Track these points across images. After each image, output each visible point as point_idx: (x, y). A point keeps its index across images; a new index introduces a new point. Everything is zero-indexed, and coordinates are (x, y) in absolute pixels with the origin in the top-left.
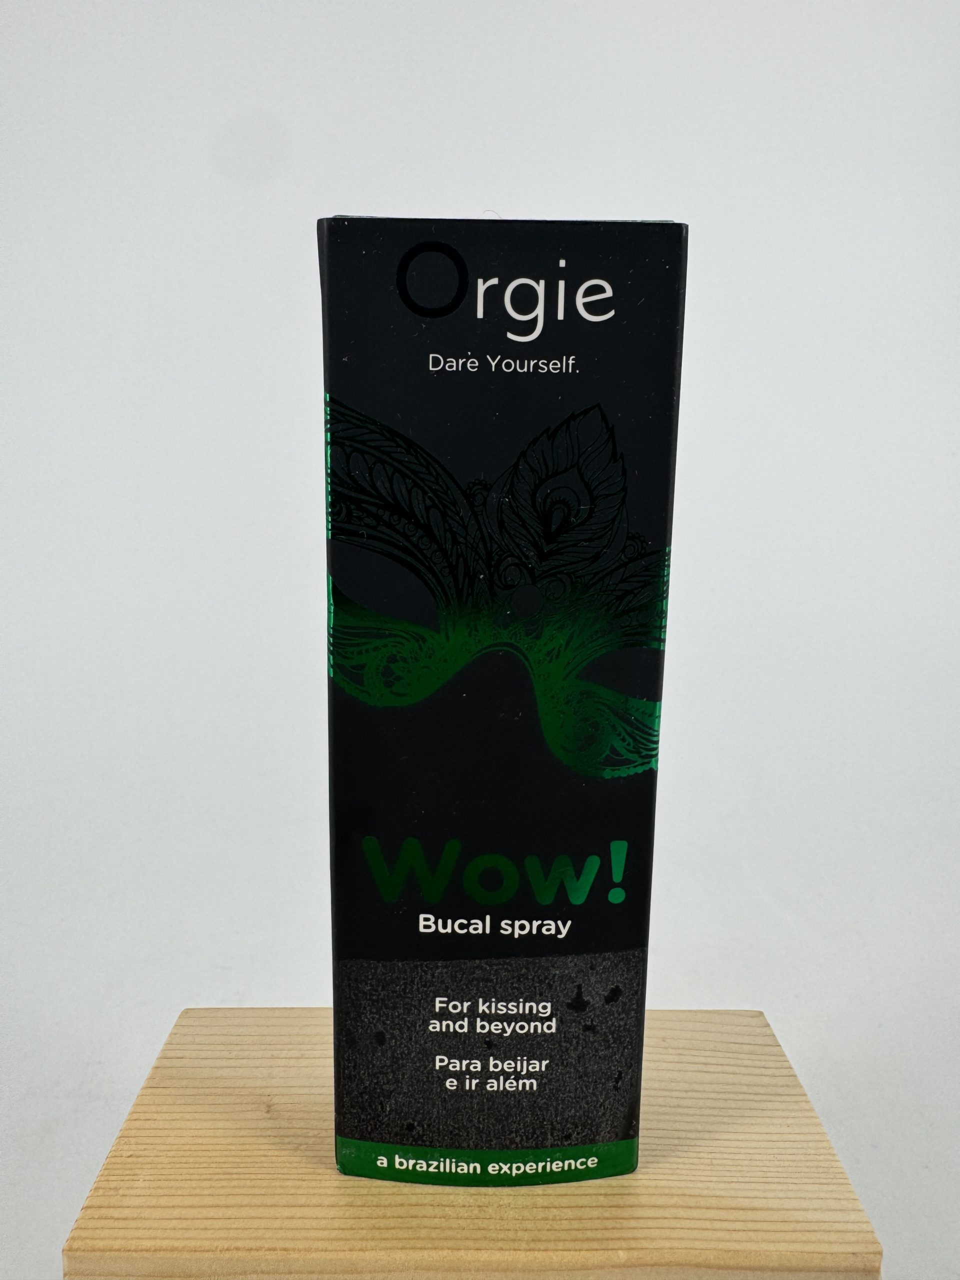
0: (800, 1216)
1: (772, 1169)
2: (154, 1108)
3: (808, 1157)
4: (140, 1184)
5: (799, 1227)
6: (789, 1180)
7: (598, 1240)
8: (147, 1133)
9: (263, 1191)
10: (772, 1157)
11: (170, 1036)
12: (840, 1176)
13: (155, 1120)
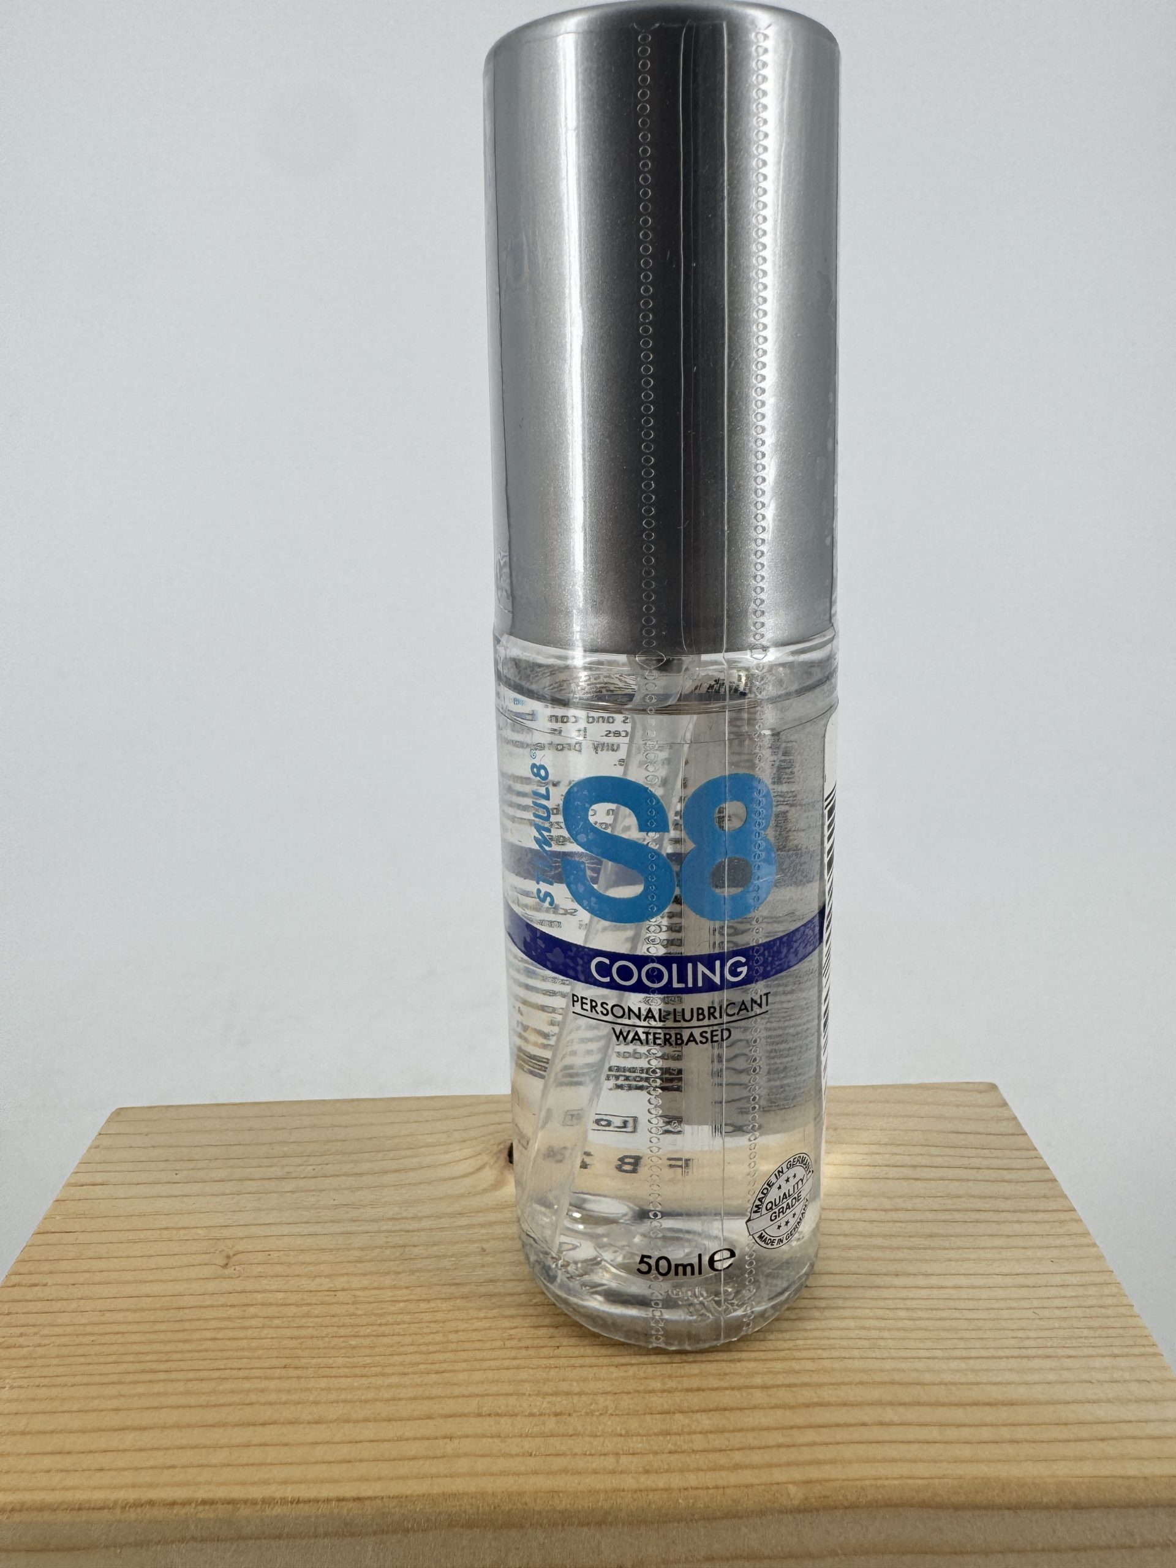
0: (1085, 1413)
1: (1032, 1334)
2: (46, 1267)
3: (1088, 1313)
4: (7, 1394)
5: (1084, 1432)
6: (1060, 1352)
7: (752, 1467)
8: (29, 1307)
9: (202, 1400)
10: (1029, 1314)
11: (87, 1151)
12: (1145, 1342)
13: (45, 1285)
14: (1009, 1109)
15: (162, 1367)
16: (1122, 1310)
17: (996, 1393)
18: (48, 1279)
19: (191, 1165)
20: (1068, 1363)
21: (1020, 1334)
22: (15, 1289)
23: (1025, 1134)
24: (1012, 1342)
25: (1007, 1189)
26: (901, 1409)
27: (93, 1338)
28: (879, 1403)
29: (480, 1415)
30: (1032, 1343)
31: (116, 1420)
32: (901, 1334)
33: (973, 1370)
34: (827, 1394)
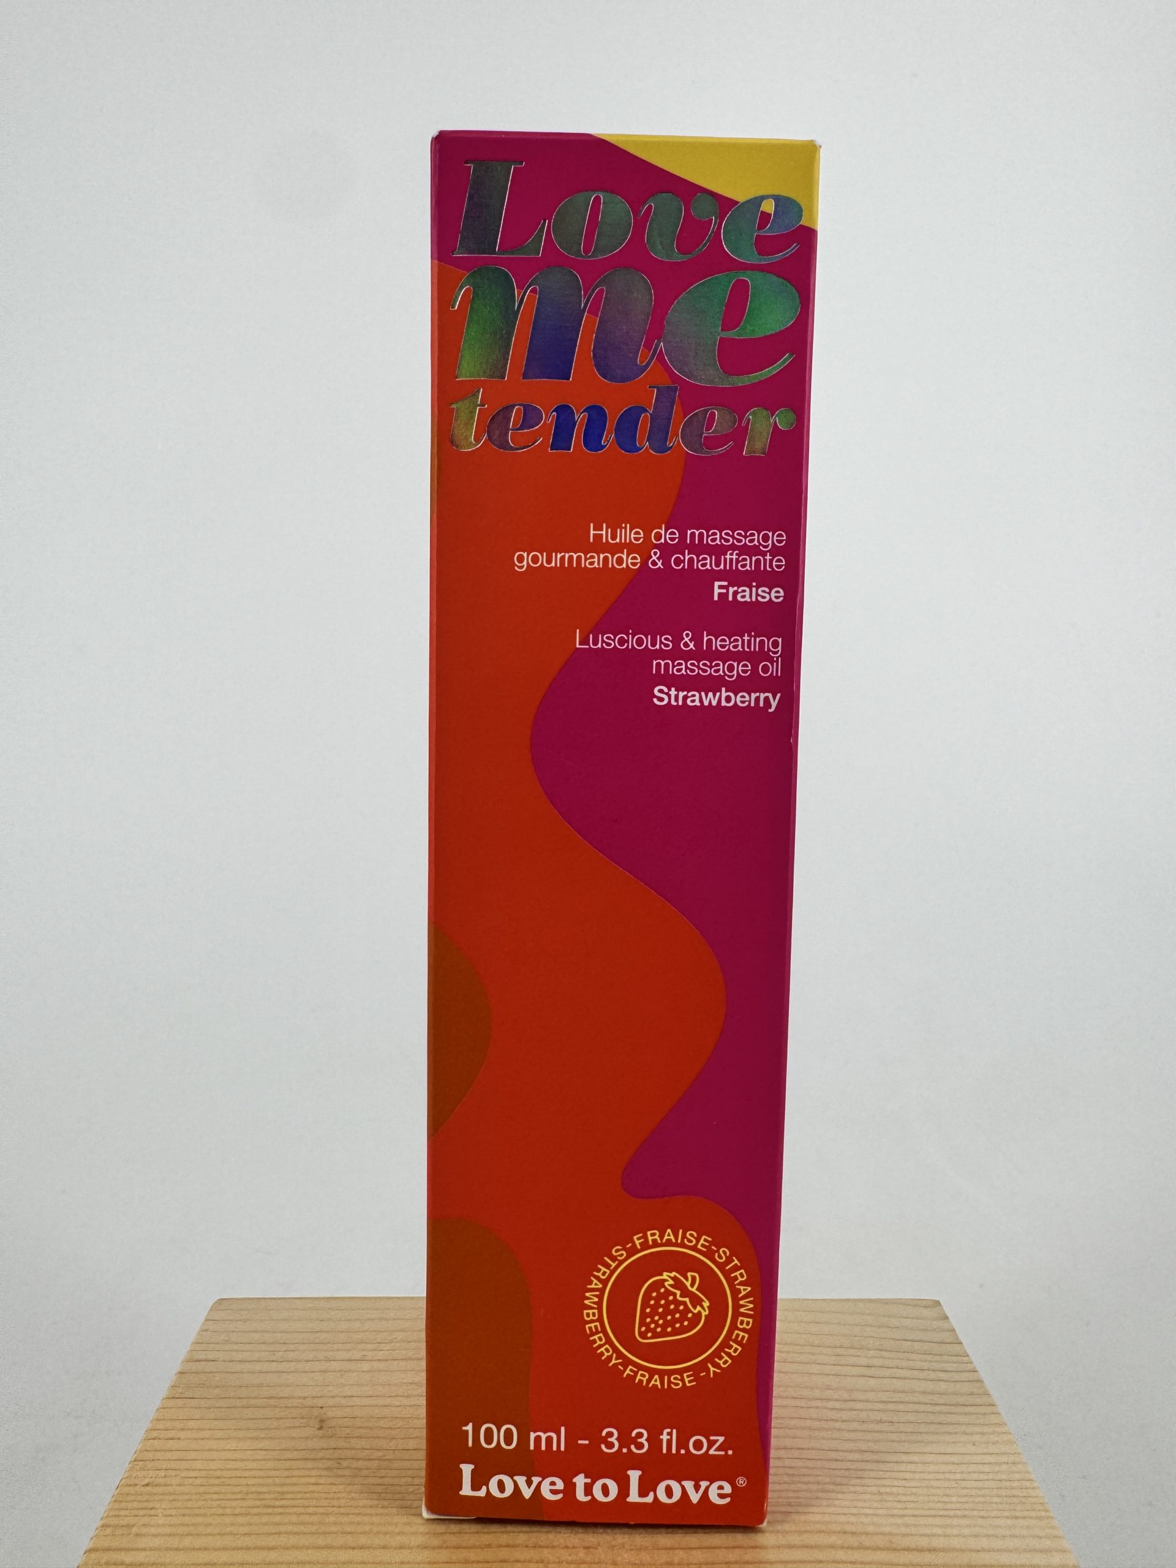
4: (161, 1521)
8: (169, 1455)
10: (954, 1484)
11: (198, 1333)
12: (1039, 1507)
13: (179, 1439)
14: (950, 1322)
15: (277, 1503)
16: (1028, 1484)
17: (924, 1542)
18: (182, 1435)
19: (284, 1348)
20: (980, 1521)
21: (945, 1499)
22: (156, 1441)
23: (961, 1343)
24: (939, 1505)
25: (943, 1386)
26: (850, 1552)
27: (223, 1480)
28: (832, 1547)
29: (527, 1546)
30: (953, 1506)
31: (249, 1541)
33: (907, 1526)
34: (795, 1539)
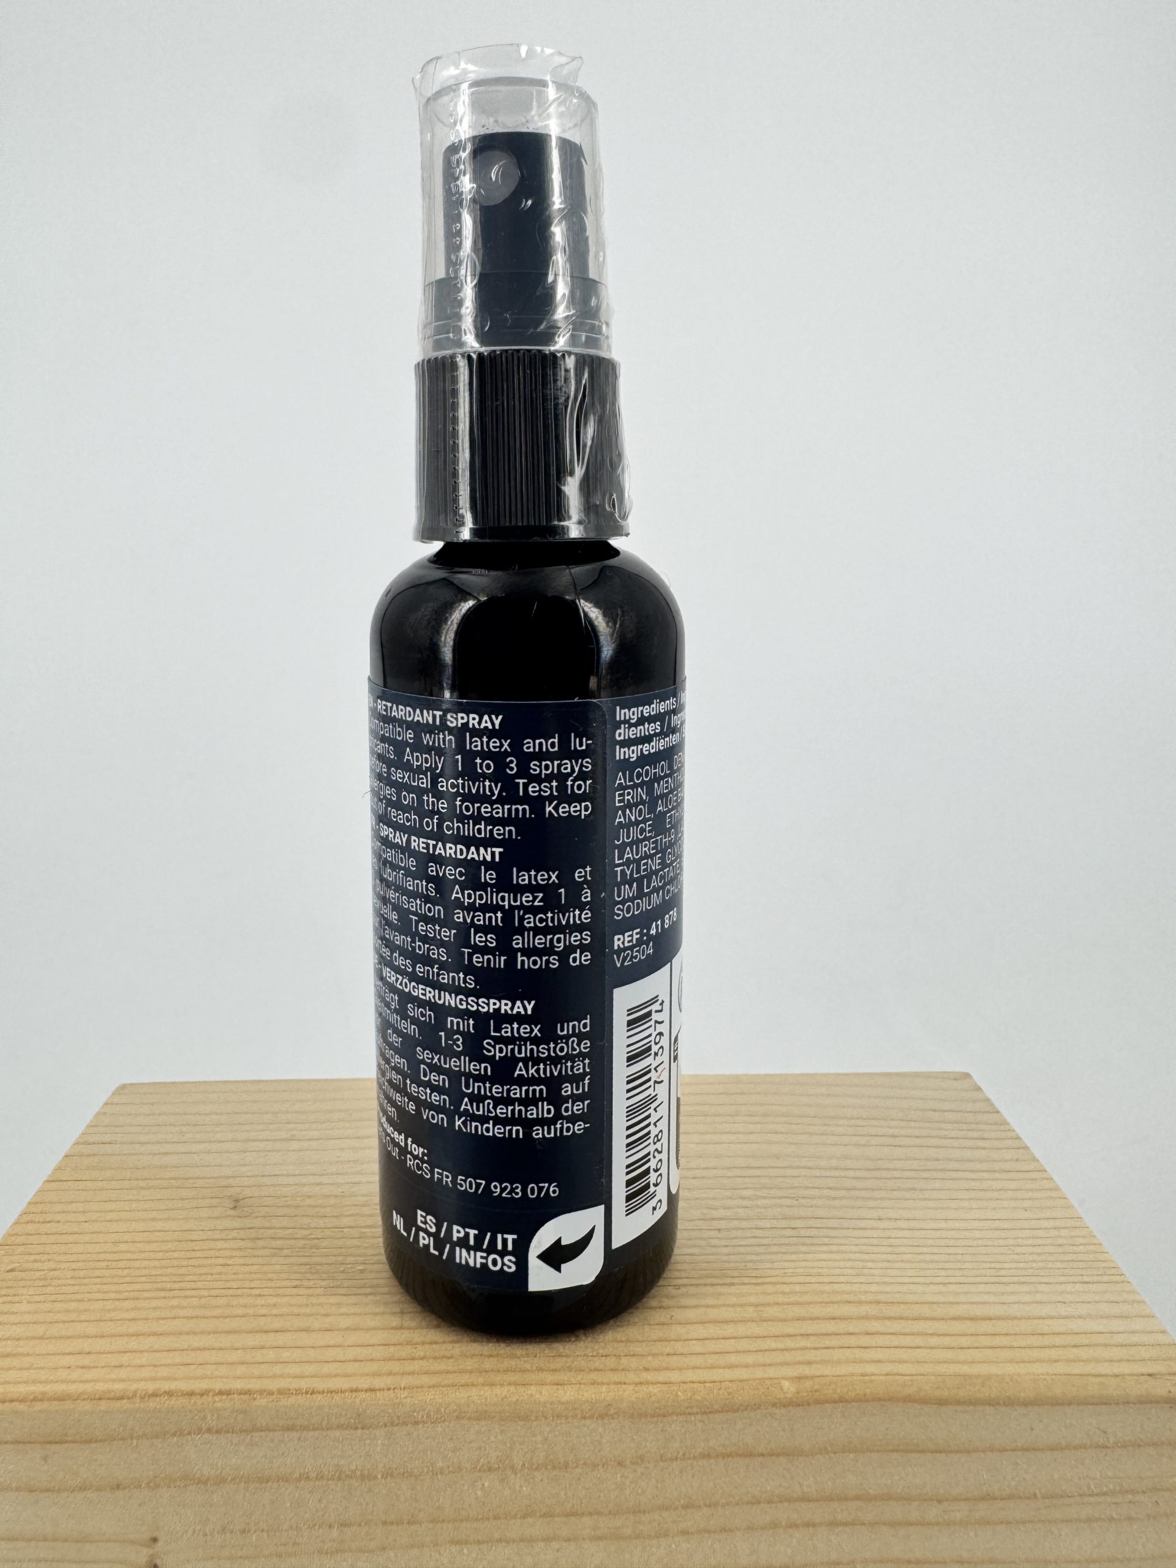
0: (1059, 1326)
1: (1007, 1266)
2: (59, 1207)
3: (1061, 1250)
5: (1058, 1340)
6: (1034, 1279)
7: (747, 1366)
9: (216, 1312)
32: (885, 1265)
